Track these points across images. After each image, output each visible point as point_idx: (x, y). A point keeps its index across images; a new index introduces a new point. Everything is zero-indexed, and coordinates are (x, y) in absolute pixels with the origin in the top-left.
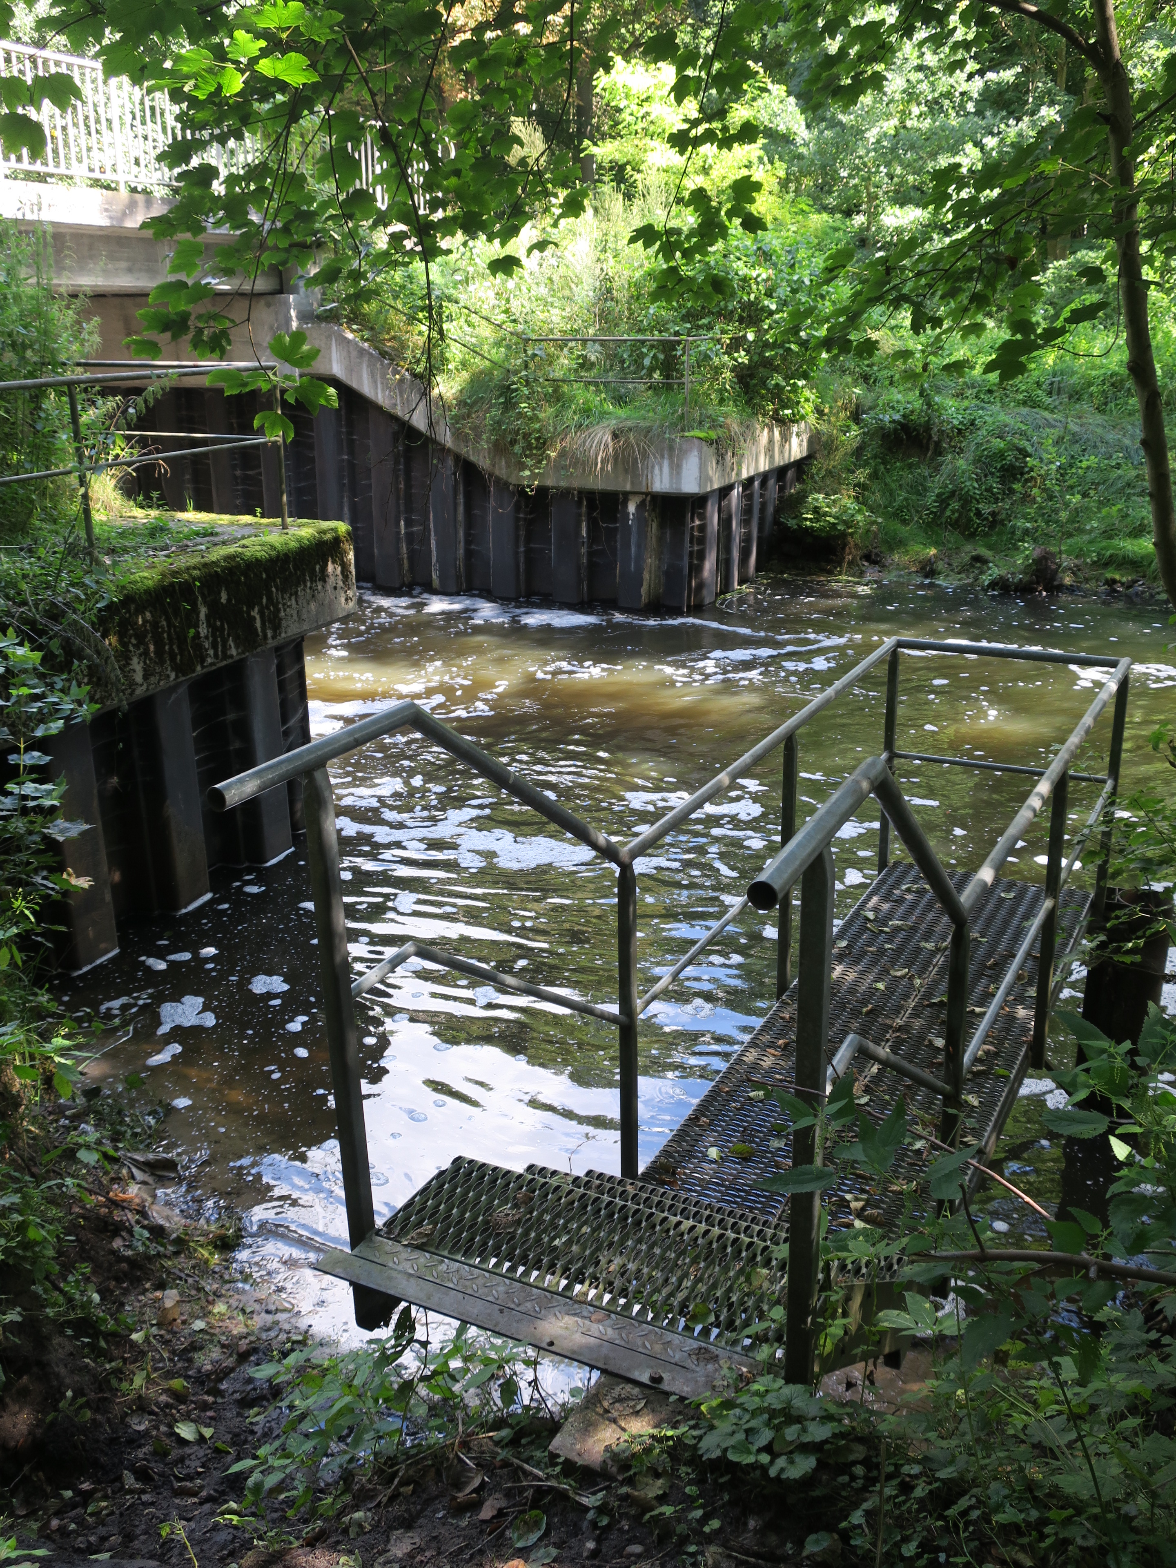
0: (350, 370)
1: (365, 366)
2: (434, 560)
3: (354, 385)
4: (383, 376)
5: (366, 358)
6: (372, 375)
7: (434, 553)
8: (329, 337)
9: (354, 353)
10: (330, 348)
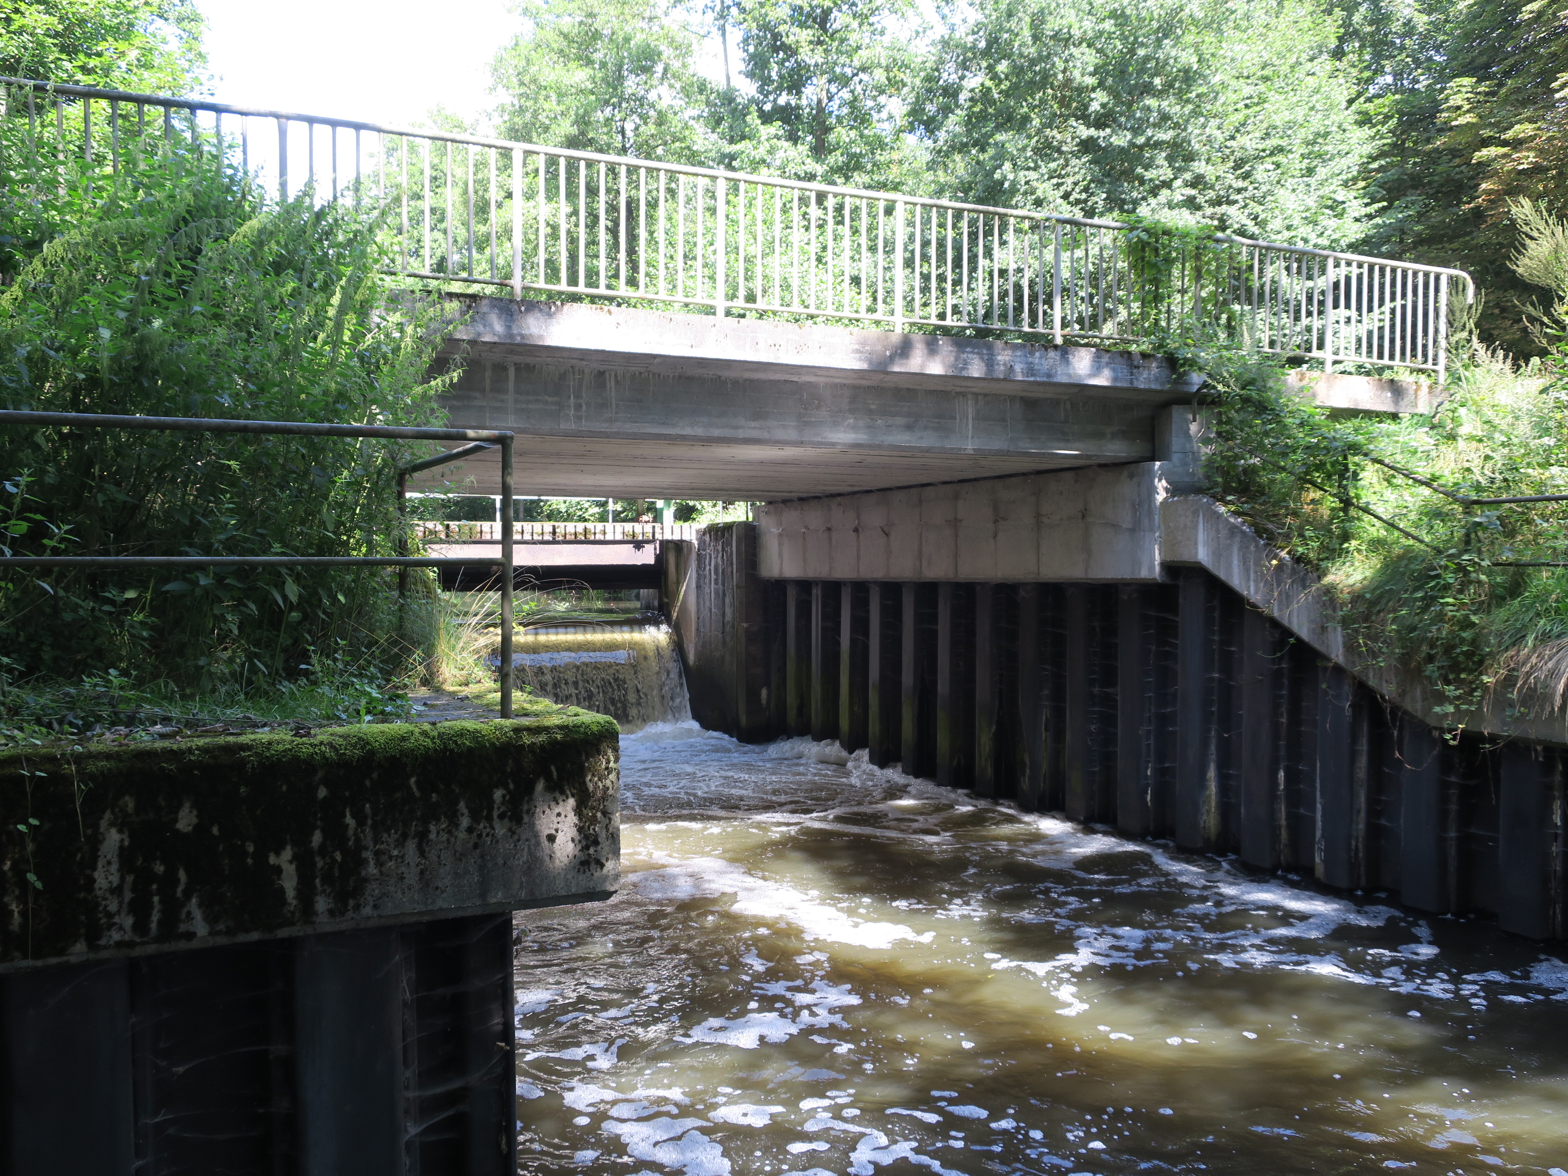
0: (1217, 554)
1: (1235, 549)
2: (1318, 834)
3: (1222, 575)
4: (1258, 563)
5: (1237, 539)
6: (1245, 562)
7: (1319, 824)
8: (1196, 513)
9: (1224, 533)
10: (1196, 527)
